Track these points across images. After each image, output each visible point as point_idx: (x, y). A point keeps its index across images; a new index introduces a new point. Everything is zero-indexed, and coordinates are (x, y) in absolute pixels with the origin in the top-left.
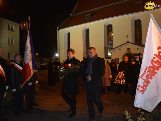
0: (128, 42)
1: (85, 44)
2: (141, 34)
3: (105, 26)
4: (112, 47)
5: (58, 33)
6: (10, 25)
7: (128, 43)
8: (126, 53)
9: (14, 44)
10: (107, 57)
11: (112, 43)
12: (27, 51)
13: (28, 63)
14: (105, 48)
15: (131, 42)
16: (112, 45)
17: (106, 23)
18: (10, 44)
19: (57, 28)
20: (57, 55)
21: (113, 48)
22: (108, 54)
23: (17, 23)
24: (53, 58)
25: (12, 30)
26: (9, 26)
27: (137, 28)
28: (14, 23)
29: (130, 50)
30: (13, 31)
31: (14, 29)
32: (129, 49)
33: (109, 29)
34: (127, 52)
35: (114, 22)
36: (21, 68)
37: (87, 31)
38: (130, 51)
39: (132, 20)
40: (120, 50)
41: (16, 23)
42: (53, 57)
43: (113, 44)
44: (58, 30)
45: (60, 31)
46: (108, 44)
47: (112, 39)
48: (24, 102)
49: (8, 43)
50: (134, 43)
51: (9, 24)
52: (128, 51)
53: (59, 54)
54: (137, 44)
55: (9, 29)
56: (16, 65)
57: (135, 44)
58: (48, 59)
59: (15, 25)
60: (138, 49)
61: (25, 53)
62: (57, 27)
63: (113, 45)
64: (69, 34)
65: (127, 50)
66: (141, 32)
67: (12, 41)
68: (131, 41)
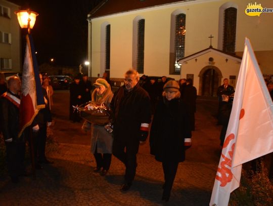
0: (211, 47)
1: (136, 47)
2: (235, 34)
3: (172, 15)
4: (183, 54)
5: (89, 24)
7: (211, 50)
8: (206, 67)
9: (10, 41)
10: (174, 71)
11: (184, 47)
13: (28, 95)
14: (171, 54)
15: (216, 48)
16: (184, 50)
17: (176, 10)
18: (3, 41)
19: (89, 16)
20: (87, 63)
21: (185, 56)
22: (176, 65)
27: (228, 23)
28: (10, 3)
29: (214, 61)
30: (9, 18)
31: (9, 15)
32: (211, 59)
33: (180, 20)
34: (208, 65)
35: (188, 9)
36: (18, 101)
37: (142, 23)
38: (214, 63)
39: (221, 8)
40: (196, 60)
42: (80, 66)
43: (186, 48)
44: (90, 20)
45: (94, 20)
46: (177, 48)
47: (184, 40)
50: (221, 49)
52: (209, 63)
53: (91, 61)
54: (227, 51)
57: (224, 51)
58: (70, 71)
60: (227, 60)
61: (23, 78)
62: (88, 14)
63: (186, 51)
64: (108, 27)
65: (208, 61)
66: (235, 31)
67: (7, 36)
68: (215, 46)
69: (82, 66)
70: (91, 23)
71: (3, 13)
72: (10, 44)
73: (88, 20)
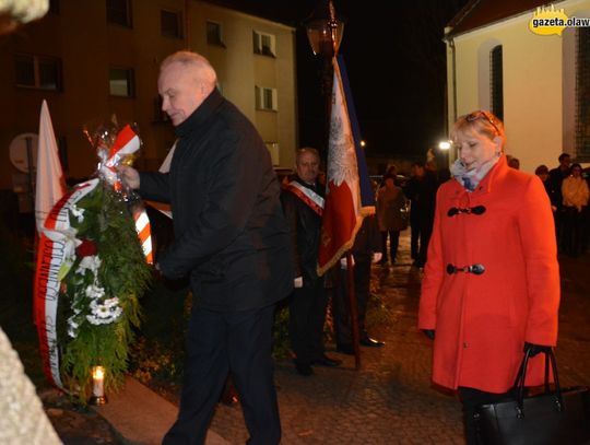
5: (449, 49)
6: (260, 34)
9: (275, 106)
12: (336, 139)
13: (344, 184)
18: (262, 106)
19: (447, 30)
20: (444, 146)
23: (284, 23)
24: (430, 157)
25: (266, 52)
26: (255, 37)
28: (274, 24)
30: (273, 56)
31: (273, 49)
36: (319, 202)
41: (280, 25)
42: (429, 154)
44: (451, 40)
45: (460, 40)
48: (329, 328)
49: (254, 106)
51: (257, 32)
55: (256, 51)
56: (303, 189)
59: (276, 34)
61: (331, 147)
62: (446, 25)
64: (497, 54)
67: (268, 94)
69: (433, 152)
70: (453, 47)
71: (261, 48)
72: (275, 111)
73: (446, 42)
